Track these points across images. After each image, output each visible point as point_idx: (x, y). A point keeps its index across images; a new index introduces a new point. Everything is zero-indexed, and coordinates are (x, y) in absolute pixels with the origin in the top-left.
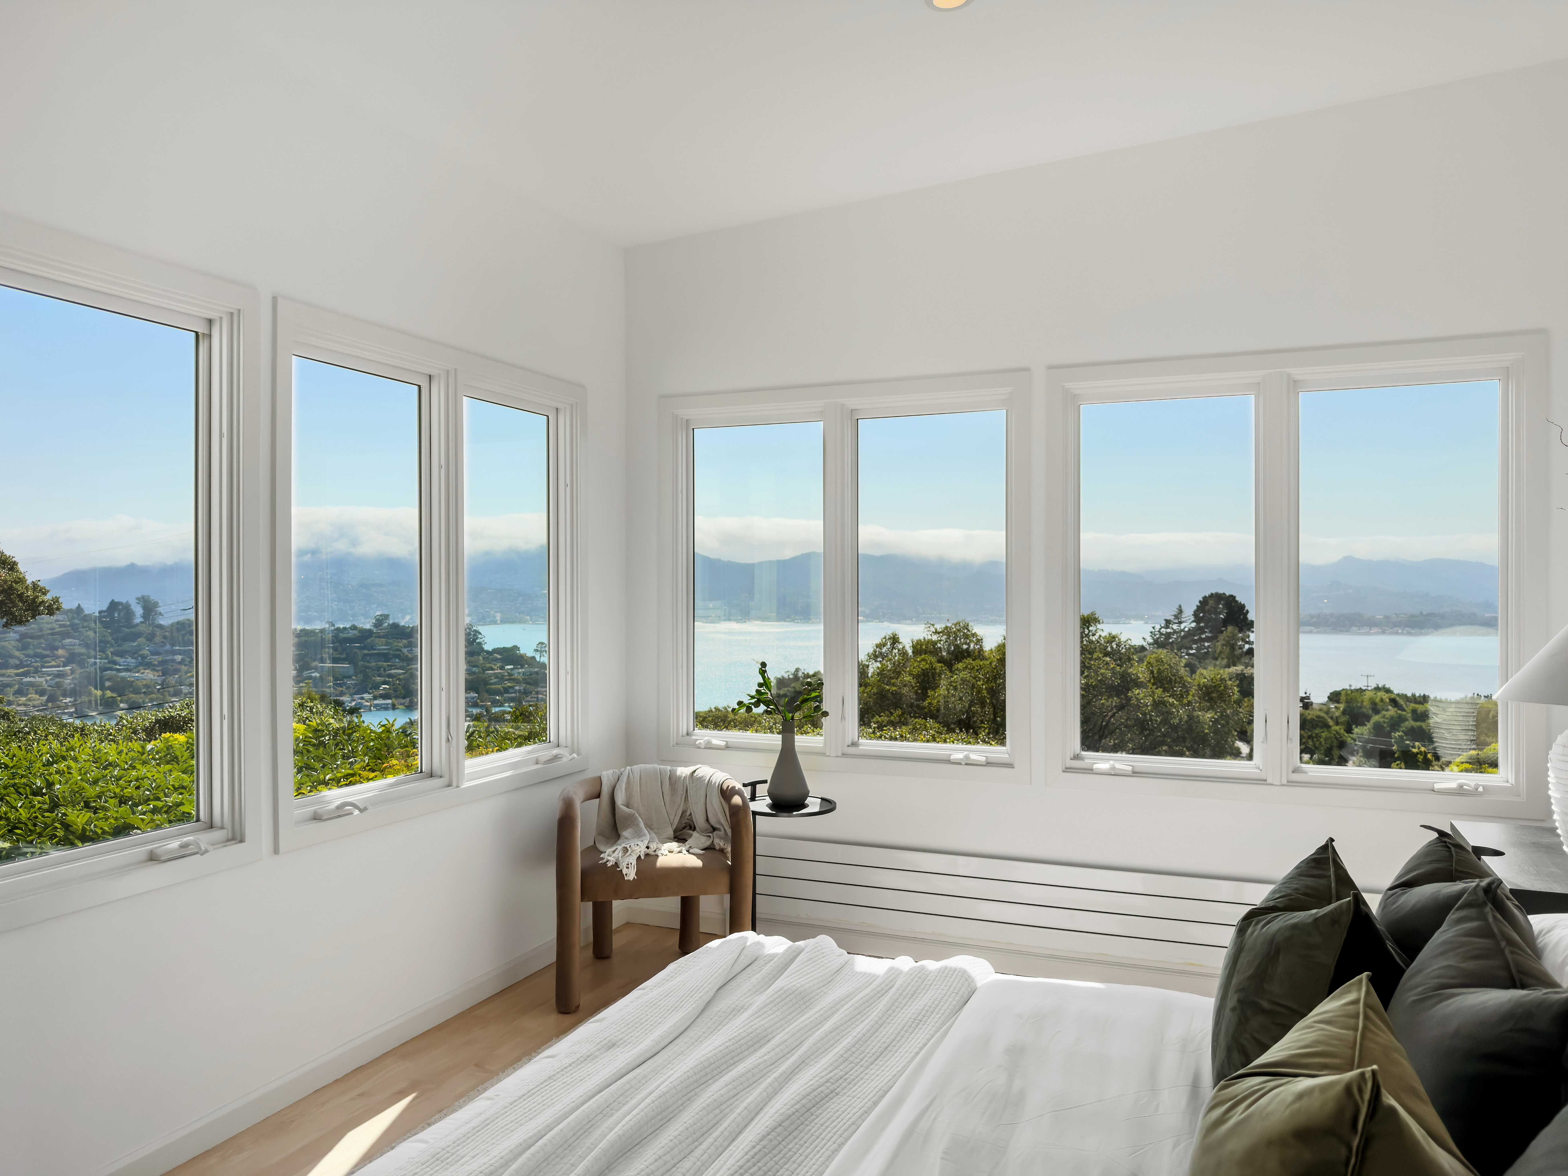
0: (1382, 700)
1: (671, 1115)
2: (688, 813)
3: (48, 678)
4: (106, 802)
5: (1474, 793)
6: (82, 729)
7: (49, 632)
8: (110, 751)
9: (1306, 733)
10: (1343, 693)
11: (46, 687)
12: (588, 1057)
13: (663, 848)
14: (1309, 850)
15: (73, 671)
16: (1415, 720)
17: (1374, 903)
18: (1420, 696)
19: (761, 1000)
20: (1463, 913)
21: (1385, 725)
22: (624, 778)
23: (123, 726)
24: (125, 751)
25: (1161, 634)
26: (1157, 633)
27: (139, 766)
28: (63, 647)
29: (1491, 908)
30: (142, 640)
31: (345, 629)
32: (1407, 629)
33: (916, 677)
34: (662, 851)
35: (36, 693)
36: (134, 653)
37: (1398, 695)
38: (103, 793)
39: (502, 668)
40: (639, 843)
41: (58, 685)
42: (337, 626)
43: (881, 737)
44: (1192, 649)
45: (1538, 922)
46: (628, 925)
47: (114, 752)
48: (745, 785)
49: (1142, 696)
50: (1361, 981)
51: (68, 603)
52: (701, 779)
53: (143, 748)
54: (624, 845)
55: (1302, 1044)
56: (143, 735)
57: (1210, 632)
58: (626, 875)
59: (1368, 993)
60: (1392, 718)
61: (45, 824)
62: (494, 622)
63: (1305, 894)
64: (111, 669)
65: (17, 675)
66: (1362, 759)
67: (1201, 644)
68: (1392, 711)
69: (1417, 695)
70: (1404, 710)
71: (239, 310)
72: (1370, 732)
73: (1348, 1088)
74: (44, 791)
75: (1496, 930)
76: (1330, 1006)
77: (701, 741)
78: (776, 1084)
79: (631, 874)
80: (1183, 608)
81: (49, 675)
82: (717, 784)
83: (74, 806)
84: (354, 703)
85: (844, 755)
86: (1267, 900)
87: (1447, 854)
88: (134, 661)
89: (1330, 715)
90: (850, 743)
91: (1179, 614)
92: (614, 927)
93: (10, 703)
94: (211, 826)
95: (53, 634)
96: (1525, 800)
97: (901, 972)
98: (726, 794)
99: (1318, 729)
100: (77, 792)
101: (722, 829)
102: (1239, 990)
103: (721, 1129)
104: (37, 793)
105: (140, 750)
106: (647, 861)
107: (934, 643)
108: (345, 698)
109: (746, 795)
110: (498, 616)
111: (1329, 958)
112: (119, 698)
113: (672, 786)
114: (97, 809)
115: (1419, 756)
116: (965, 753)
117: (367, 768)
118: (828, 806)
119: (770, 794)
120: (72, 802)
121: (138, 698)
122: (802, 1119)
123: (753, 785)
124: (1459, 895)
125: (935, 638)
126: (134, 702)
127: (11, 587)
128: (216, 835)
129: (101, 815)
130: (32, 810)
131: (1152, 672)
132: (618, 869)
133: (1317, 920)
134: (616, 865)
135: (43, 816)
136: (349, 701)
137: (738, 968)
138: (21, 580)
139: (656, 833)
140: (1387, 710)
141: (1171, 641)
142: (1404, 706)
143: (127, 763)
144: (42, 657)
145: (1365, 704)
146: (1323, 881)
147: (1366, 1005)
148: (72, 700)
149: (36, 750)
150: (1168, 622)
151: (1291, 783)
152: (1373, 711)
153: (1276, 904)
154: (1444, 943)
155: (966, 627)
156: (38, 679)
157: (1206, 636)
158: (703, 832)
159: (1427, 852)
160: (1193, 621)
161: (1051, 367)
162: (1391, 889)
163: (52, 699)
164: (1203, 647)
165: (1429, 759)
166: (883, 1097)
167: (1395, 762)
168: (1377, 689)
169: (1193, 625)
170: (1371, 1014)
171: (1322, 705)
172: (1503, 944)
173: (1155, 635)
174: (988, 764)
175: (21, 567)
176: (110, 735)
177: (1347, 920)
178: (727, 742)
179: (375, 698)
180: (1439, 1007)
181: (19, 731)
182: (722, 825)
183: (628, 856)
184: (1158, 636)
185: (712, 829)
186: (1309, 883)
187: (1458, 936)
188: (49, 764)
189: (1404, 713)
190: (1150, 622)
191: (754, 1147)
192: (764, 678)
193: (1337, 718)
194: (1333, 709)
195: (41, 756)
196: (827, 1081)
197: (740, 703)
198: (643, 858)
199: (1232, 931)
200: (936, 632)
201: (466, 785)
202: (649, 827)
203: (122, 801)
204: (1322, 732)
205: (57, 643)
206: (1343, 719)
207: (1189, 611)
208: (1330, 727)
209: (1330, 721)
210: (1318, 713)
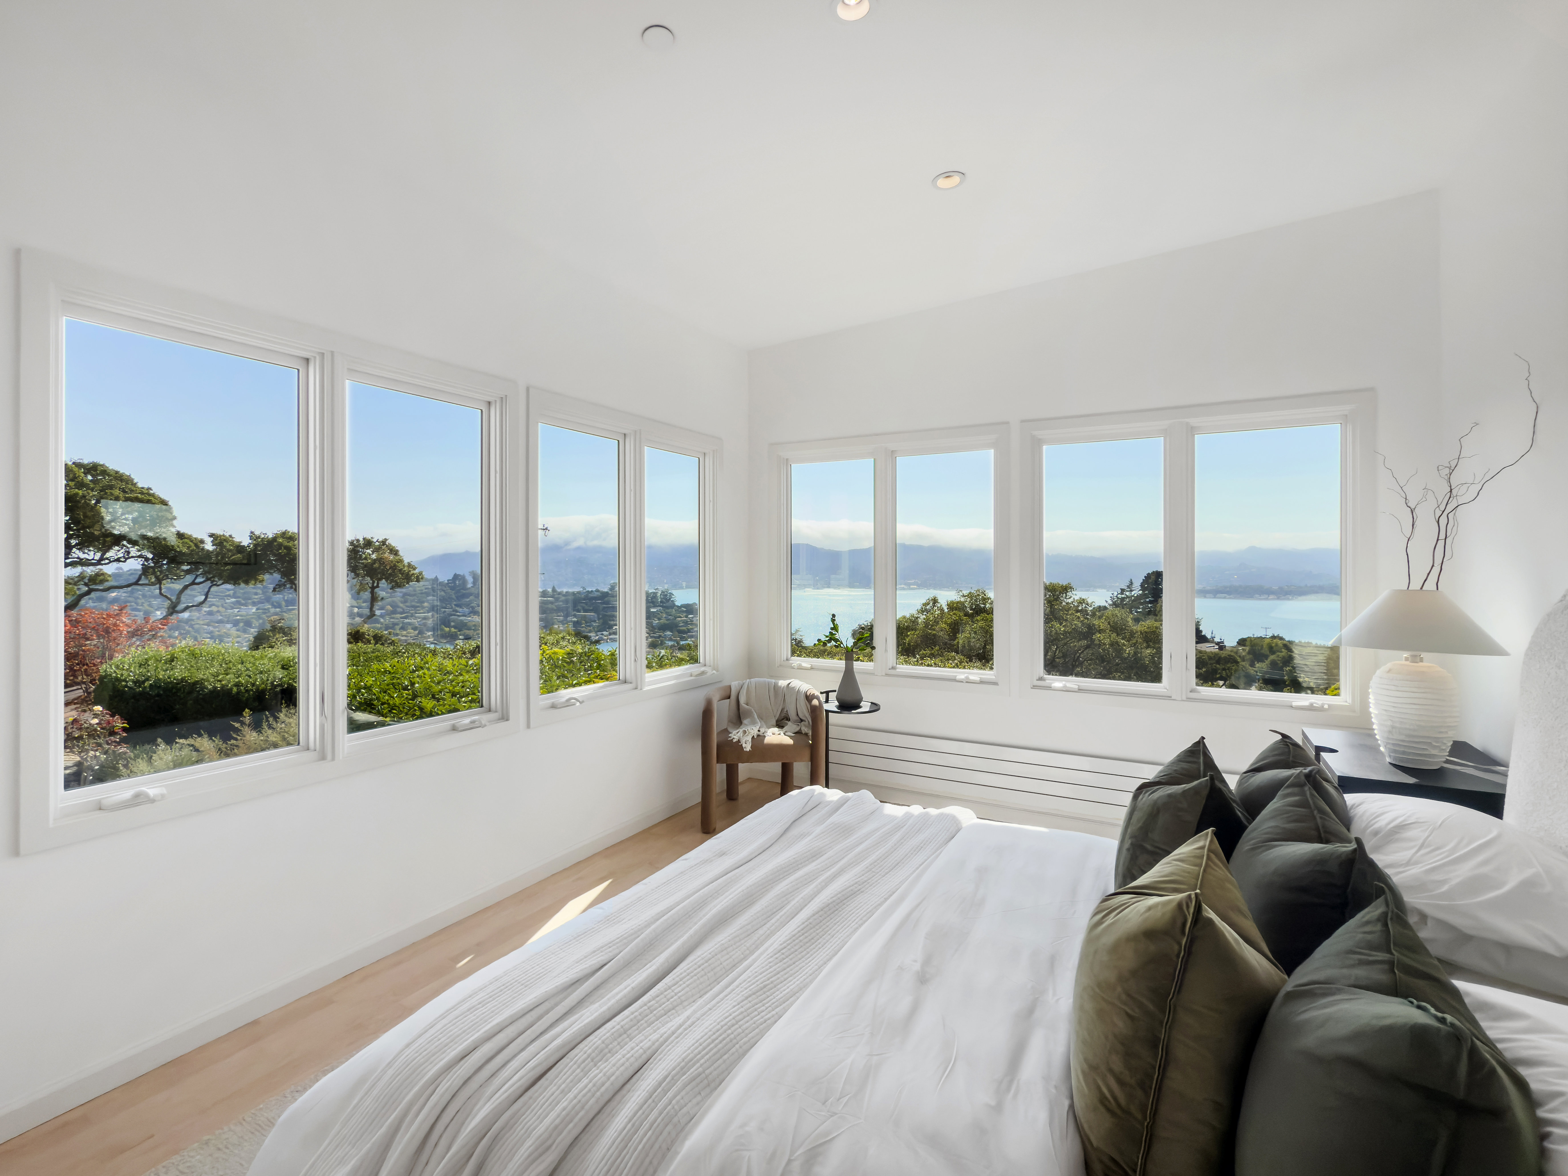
0: (1277, 645)
1: (754, 900)
2: (785, 710)
3: (419, 620)
4: (444, 695)
5: (1321, 709)
6: (435, 651)
7: (419, 592)
8: (448, 664)
10: (1248, 639)
11: (418, 625)
12: (707, 860)
13: (768, 731)
14: (1187, 744)
15: (433, 616)
16: (1287, 657)
17: (1232, 782)
19: (819, 830)
20: (1289, 790)
21: (1279, 662)
22: (745, 686)
23: (458, 649)
24: (457, 664)
25: (1118, 598)
26: (1115, 597)
27: (464, 674)
28: (427, 601)
29: (1309, 788)
30: (471, 597)
31: (592, 591)
33: (950, 625)
34: (768, 734)
35: (412, 629)
36: (467, 605)
37: (1289, 641)
38: (443, 689)
39: (686, 617)
40: (753, 728)
41: (425, 624)
42: (587, 590)
43: (922, 664)
44: (1140, 609)
45: (1350, 798)
46: (749, 779)
47: (451, 665)
48: (822, 693)
49: (1104, 638)
50: (1207, 834)
51: (428, 574)
52: (793, 688)
53: (467, 662)
54: (744, 729)
55: (1162, 874)
56: (469, 655)
57: (1152, 597)
58: (745, 747)
59: (1211, 841)
60: (1284, 657)
61: (409, 707)
62: (682, 588)
63: (1181, 775)
64: (455, 615)
65: (401, 618)
66: (1262, 685)
67: (1145, 605)
68: (1284, 653)
71: (506, 396)
72: (1268, 666)
73: (1180, 905)
74: (409, 688)
75: (1311, 802)
76: (1185, 849)
77: (795, 664)
78: (824, 884)
79: (748, 747)
80: (1133, 581)
81: (419, 618)
82: (804, 692)
83: (426, 697)
84: (597, 637)
85: (887, 675)
86: (1155, 777)
87: (1287, 750)
88: (467, 610)
89: (1239, 654)
90: (891, 667)
91: (1131, 585)
92: (739, 781)
93: (397, 635)
94: (490, 710)
95: (422, 593)
96: (1356, 715)
97: (913, 815)
98: (809, 698)
99: (1230, 664)
100: (428, 689)
101: (806, 720)
102: (1131, 838)
103: (785, 911)
104: (405, 688)
105: (466, 664)
106: (758, 740)
107: (962, 603)
108: (592, 634)
109: (821, 699)
110: (684, 584)
111: (1193, 818)
112: (459, 633)
113: (775, 692)
114: (440, 699)
116: (966, 675)
117: (599, 677)
118: (875, 708)
119: (838, 700)
120: (425, 695)
121: (470, 633)
122: (837, 907)
123: (827, 693)
124: (1288, 778)
125: (962, 599)
126: (467, 635)
127: (395, 565)
128: (491, 716)
129: (441, 703)
130: (403, 699)
131: (1109, 623)
132: (740, 744)
133: (1185, 792)
134: (739, 741)
135: (409, 703)
136: (594, 636)
137: (807, 809)
138: (401, 561)
139: (764, 722)
140: (1281, 652)
141: (1124, 603)
142: (1293, 649)
143: (457, 672)
144: (415, 607)
145: (1264, 647)
146: (1194, 766)
147: (1209, 850)
148: (432, 633)
149: (406, 663)
150: (1123, 591)
151: (1189, 699)
152: (1270, 652)
153: (1161, 780)
154: (1276, 810)
155: (983, 593)
156: (413, 621)
157: (1152, 600)
158: (795, 722)
159: (1273, 748)
160: (1140, 590)
161: (1023, 421)
162: (1245, 773)
163: (421, 633)
164: (1147, 607)
166: (891, 895)
168: (1273, 637)
169: (1141, 592)
170: (1212, 856)
171: (1230, 647)
172: (1316, 812)
173: (1114, 599)
174: (982, 682)
175: (401, 553)
176: (450, 655)
177: (1205, 793)
178: (810, 665)
179: (610, 634)
180: (1264, 854)
181: (399, 652)
182: (806, 718)
183: (746, 736)
184: (1116, 600)
185: (800, 720)
186: (1185, 767)
187: (1284, 806)
188: (414, 671)
189: (1293, 654)
191: (803, 923)
192: (834, 624)
193: (1243, 656)
194: (1241, 650)
195: (409, 666)
196: (856, 883)
197: (819, 640)
198: (755, 737)
199: (1130, 796)
200: (964, 596)
201: (646, 688)
202: (761, 718)
203: (454, 695)
204: (1233, 666)
205: (425, 599)
206: (1248, 657)
207: (1137, 584)
208: (1238, 662)
209: (1238, 658)
210: (1230, 653)
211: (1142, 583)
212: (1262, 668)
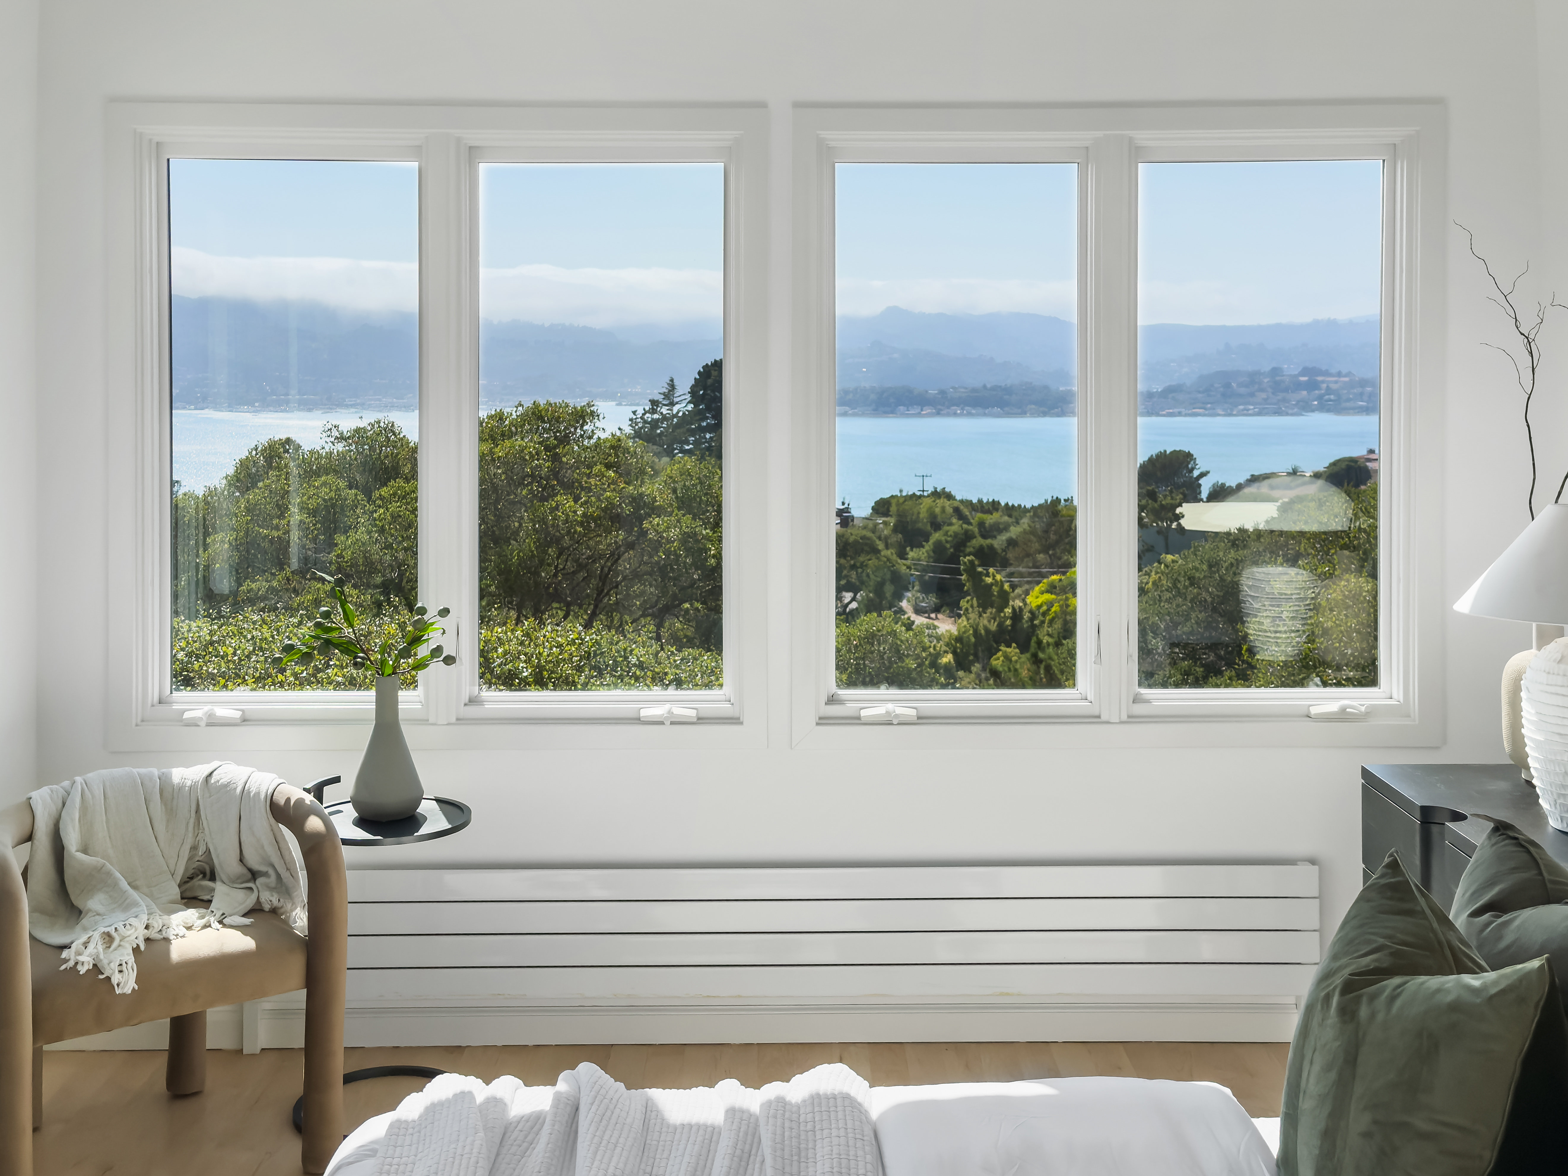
0: (942, 510)
2: (203, 851)
5: (1358, 717)
9: (848, 561)
10: (894, 502)
13: (172, 924)
16: (984, 537)
18: (988, 502)
21: (948, 546)
22: (73, 799)
25: (645, 422)
26: (639, 420)
32: (967, 408)
33: (313, 513)
34: (173, 931)
37: (962, 501)
40: (133, 921)
44: (687, 444)
48: (309, 791)
49: (664, 527)
52: (226, 788)
54: (103, 930)
57: (708, 416)
58: (118, 985)
60: (956, 535)
66: (919, 594)
67: (700, 436)
68: (956, 526)
69: (985, 501)
70: (970, 524)
72: (929, 557)
79: (127, 983)
80: (676, 382)
82: (263, 796)
85: (463, 721)
89: (877, 534)
90: (468, 700)
91: (670, 391)
96: (1417, 722)
98: (285, 813)
99: (863, 555)
101: (271, 872)
106: (152, 953)
113: (165, 805)
115: (994, 587)
118: (459, 817)
119: (356, 802)
123: (321, 790)
132: (101, 977)
134: (96, 969)
139: (151, 897)
140: (951, 524)
141: (659, 431)
142: (969, 517)
145: (921, 516)
150: (654, 403)
151: (1133, 719)
152: (931, 526)
157: (708, 424)
158: (234, 881)
160: (689, 402)
161: (798, 105)
164: (704, 440)
165: (1006, 592)
167: (964, 598)
168: (936, 494)
169: (690, 407)
171: (865, 521)
173: (637, 424)
174: (701, 720)
178: (243, 711)
183: (115, 949)
184: (640, 425)
185: (249, 875)
189: (970, 527)
190: (624, 403)
193: (886, 537)
194: (881, 526)
198: (142, 948)
202: (136, 886)
204: (870, 560)
206: (894, 539)
207: (684, 387)
208: (879, 551)
209: (878, 542)
210: (864, 532)
211: (692, 387)
212: (919, 560)
